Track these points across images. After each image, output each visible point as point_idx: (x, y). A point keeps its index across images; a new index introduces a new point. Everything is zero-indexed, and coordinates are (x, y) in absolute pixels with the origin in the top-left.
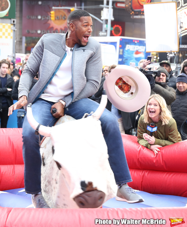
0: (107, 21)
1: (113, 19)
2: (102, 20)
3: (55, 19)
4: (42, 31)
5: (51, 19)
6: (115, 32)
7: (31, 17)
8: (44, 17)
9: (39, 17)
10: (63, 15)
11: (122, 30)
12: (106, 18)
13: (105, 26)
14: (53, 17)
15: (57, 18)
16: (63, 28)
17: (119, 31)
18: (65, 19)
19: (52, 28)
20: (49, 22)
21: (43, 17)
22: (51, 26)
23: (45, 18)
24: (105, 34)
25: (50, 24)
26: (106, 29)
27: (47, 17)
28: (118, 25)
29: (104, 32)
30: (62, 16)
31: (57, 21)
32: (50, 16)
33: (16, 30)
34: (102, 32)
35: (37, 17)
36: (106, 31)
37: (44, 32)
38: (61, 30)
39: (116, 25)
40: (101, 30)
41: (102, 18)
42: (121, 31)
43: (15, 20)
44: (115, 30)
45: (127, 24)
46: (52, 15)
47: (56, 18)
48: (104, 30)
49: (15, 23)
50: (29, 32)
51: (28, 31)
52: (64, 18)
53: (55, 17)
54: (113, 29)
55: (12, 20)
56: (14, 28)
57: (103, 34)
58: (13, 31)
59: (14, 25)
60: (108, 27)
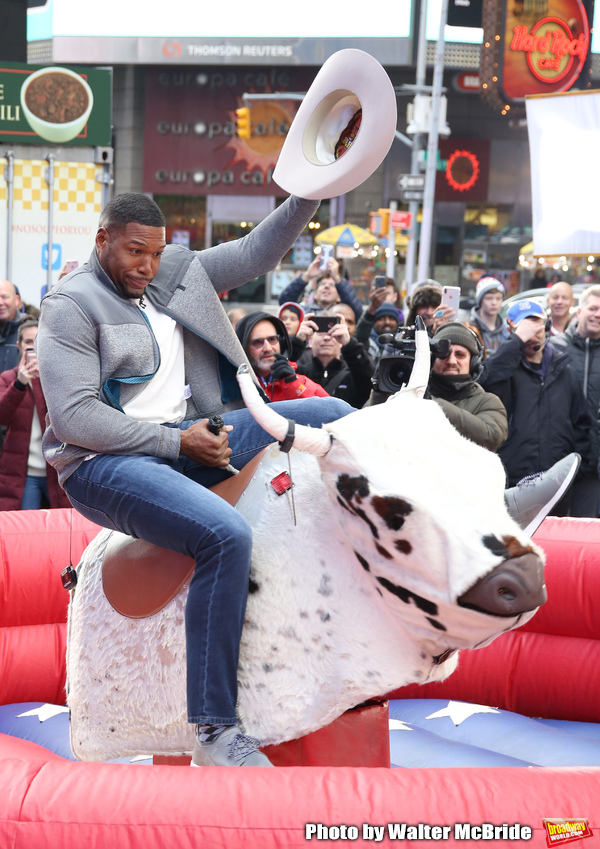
0: (425, 137)
1: (446, 131)
2: (410, 137)
3: (253, 135)
4: (210, 175)
5: (237, 135)
6: (455, 176)
7: (173, 128)
8: (215, 128)
9: (200, 128)
10: (280, 121)
11: (479, 167)
12: (423, 129)
13: (418, 156)
14: (244, 127)
15: (260, 130)
17: (469, 172)
19: (243, 163)
20: (233, 143)
21: (211, 126)
22: (239, 157)
23: (220, 130)
24: (420, 182)
25: (234, 151)
26: (422, 167)
27: (224, 126)
28: (467, 150)
29: (414, 177)
30: (275, 123)
31: (259, 141)
32: (236, 124)
33: (112, 182)
34: (409, 177)
35: (192, 127)
36: (423, 172)
37: (214, 176)
39: (460, 150)
40: (408, 170)
41: (410, 130)
42: (476, 172)
43: (110, 151)
44: (454, 168)
45: (497, 146)
46: (241, 122)
47: (257, 130)
48: (415, 170)
49: (110, 160)
50: (165, 181)
51: (162, 175)
52: (282, 129)
53: (252, 126)
54: (447, 165)
55: (101, 150)
56: (107, 178)
57: (412, 182)
58: (101, 187)
59: (106, 166)
60: (428, 160)
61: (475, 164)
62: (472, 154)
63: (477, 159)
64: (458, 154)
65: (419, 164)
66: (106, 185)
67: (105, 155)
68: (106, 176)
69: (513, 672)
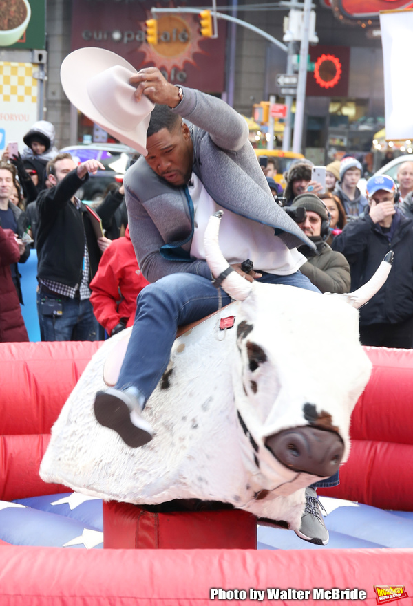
0: (298, 44)
1: (315, 39)
2: (286, 43)
3: (159, 41)
5: (146, 41)
6: (321, 75)
7: (95, 36)
8: (129, 36)
9: (116, 36)
10: (181, 30)
11: (341, 68)
12: (297, 38)
13: (293, 59)
14: (152, 35)
15: (166, 37)
16: (180, 65)
17: (333, 72)
18: (186, 40)
20: (143, 48)
21: (126, 34)
22: (148, 59)
23: (133, 37)
24: (294, 80)
25: (144, 55)
26: (296, 69)
27: (136, 34)
28: (331, 55)
29: (289, 77)
30: (177, 32)
31: (164, 47)
32: (146, 33)
33: (46, 78)
34: (285, 76)
35: (110, 34)
36: (296, 72)
38: (176, 69)
39: (326, 55)
40: (284, 70)
41: (286, 38)
42: (339, 72)
43: (44, 53)
44: (321, 69)
45: (355, 52)
46: (149, 31)
47: (162, 38)
48: (290, 71)
49: (44, 61)
52: (183, 37)
53: (158, 34)
54: (316, 66)
55: (37, 52)
56: (41, 75)
57: (287, 80)
58: (37, 83)
59: (41, 66)
60: (301, 62)
61: (338, 66)
62: (336, 57)
63: (340, 62)
64: (324, 58)
65: (293, 65)
66: (41, 81)
67: (40, 57)
68: (41, 74)
69: (370, 474)
